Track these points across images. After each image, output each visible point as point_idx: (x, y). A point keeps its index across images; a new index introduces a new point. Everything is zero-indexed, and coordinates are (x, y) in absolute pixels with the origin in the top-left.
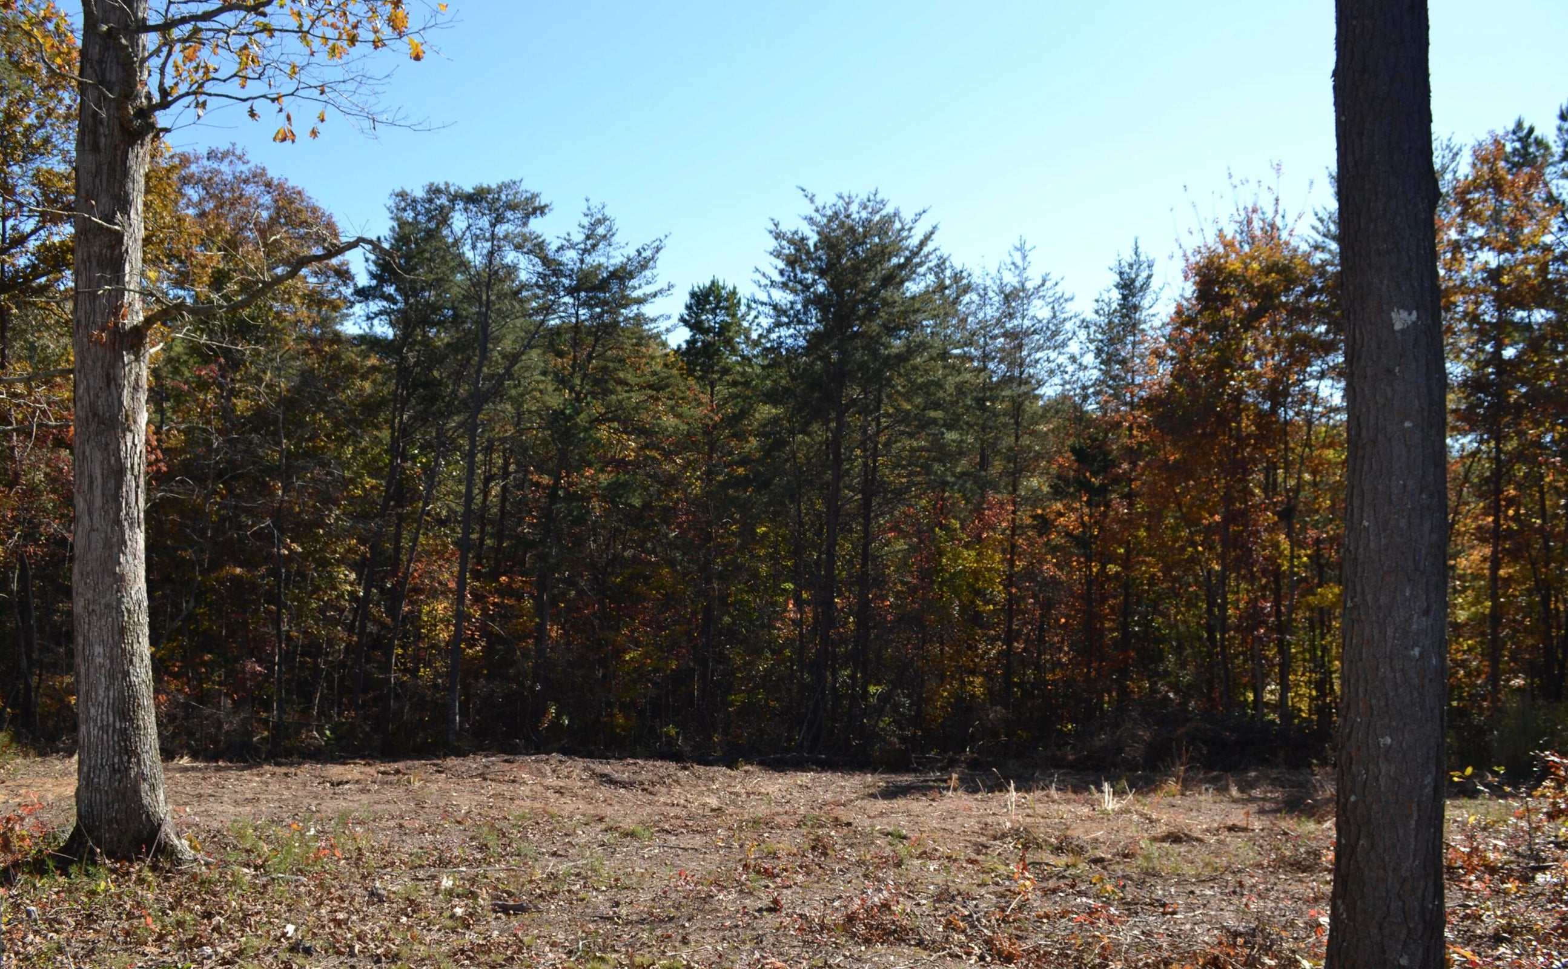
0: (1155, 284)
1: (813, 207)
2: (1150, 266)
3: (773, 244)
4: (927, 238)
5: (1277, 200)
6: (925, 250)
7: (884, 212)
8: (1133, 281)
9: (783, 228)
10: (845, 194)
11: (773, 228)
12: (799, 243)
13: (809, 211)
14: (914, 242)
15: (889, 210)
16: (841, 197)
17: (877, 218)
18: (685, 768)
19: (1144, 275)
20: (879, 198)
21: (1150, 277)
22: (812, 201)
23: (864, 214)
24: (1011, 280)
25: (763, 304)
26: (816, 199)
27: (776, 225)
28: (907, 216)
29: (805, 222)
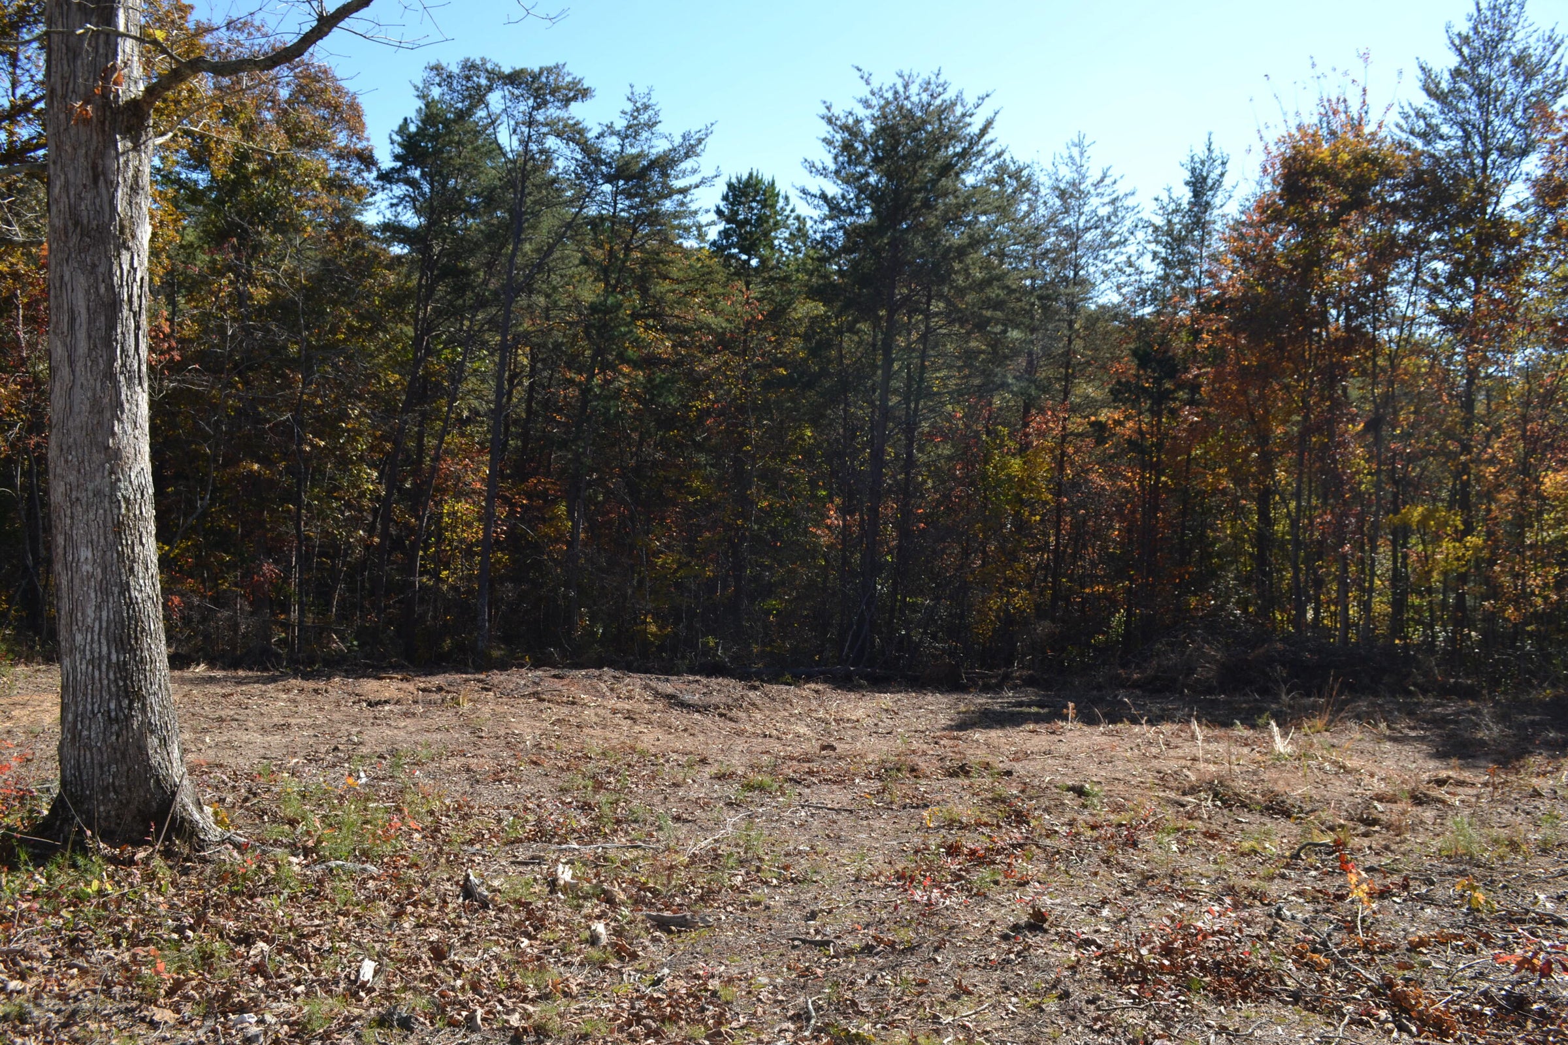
0: (1227, 182)
1: (869, 88)
2: (1224, 163)
3: (825, 130)
4: (988, 125)
5: (1364, 90)
6: (987, 138)
7: (945, 96)
8: (1205, 179)
9: (837, 111)
10: (906, 73)
11: (824, 111)
12: (852, 130)
13: (865, 92)
14: (975, 129)
15: (950, 95)
16: (901, 76)
17: (938, 102)
18: (755, 688)
19: (1218, 171)
20: (941, 80)
21: (1222, 175)
22: (868, 83)
23: (925, 97)
24: (1067, 174)
25: (814, 196)
26: (873, 80)
27: (828, 108)
28: (970, 99)
29: (860, 106)
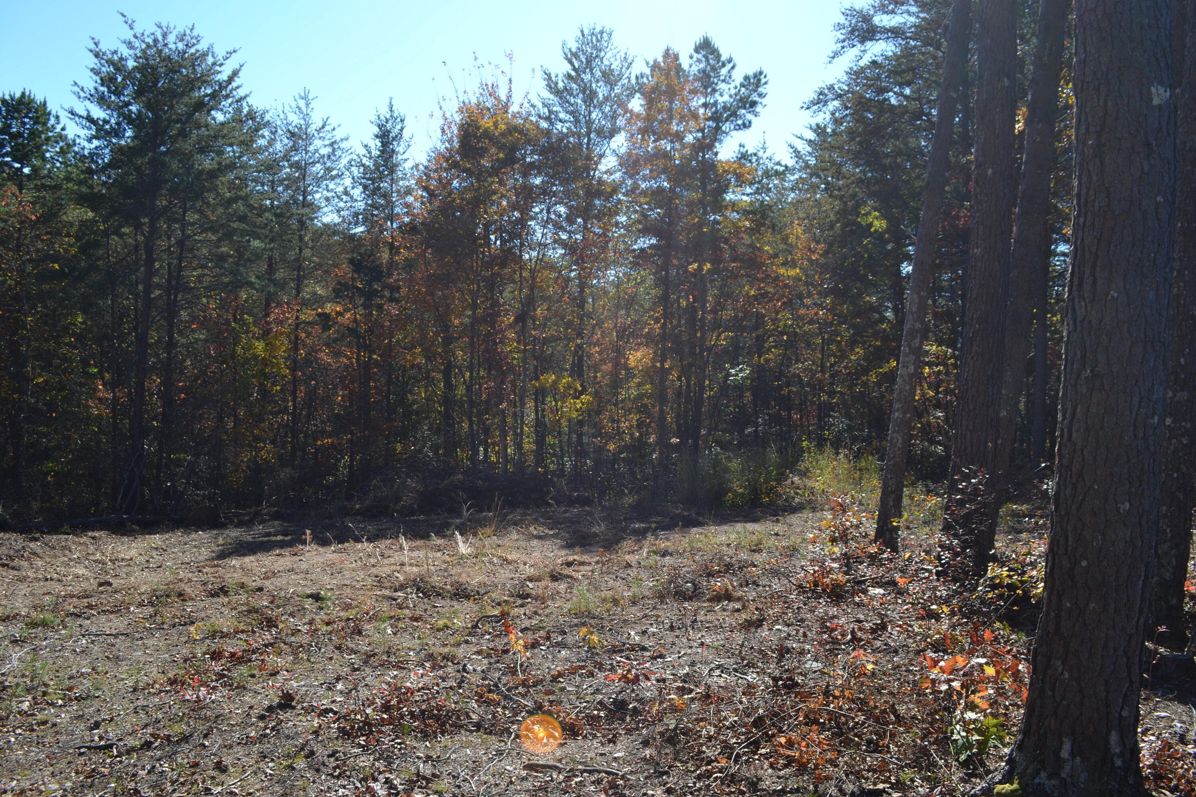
0: (406, 134)
1: (132, 33)
2: (402, 121)
3: (92, 62)
4: (235, 73)
5: (510, 80)
6: (234, 84)
7: (199, 47)
8: (389, 132)
9: (103, 47)
10: (164, 24)
11: (93, 46)
12: (118, 65)
13: (129, 35)
14: (223, 77)
15: (202, 46)
16: (160, 27)
17: (193, 50)
19: (399, 127)
20: (195, 33)
21: (402, 129)
22: (131, 28)
23: (181, 46)
24: (295, 120)
25: (80, 117)
26: (135, 25)
27: (96, 44)
28: (220, 53)
29: (124, 46)
